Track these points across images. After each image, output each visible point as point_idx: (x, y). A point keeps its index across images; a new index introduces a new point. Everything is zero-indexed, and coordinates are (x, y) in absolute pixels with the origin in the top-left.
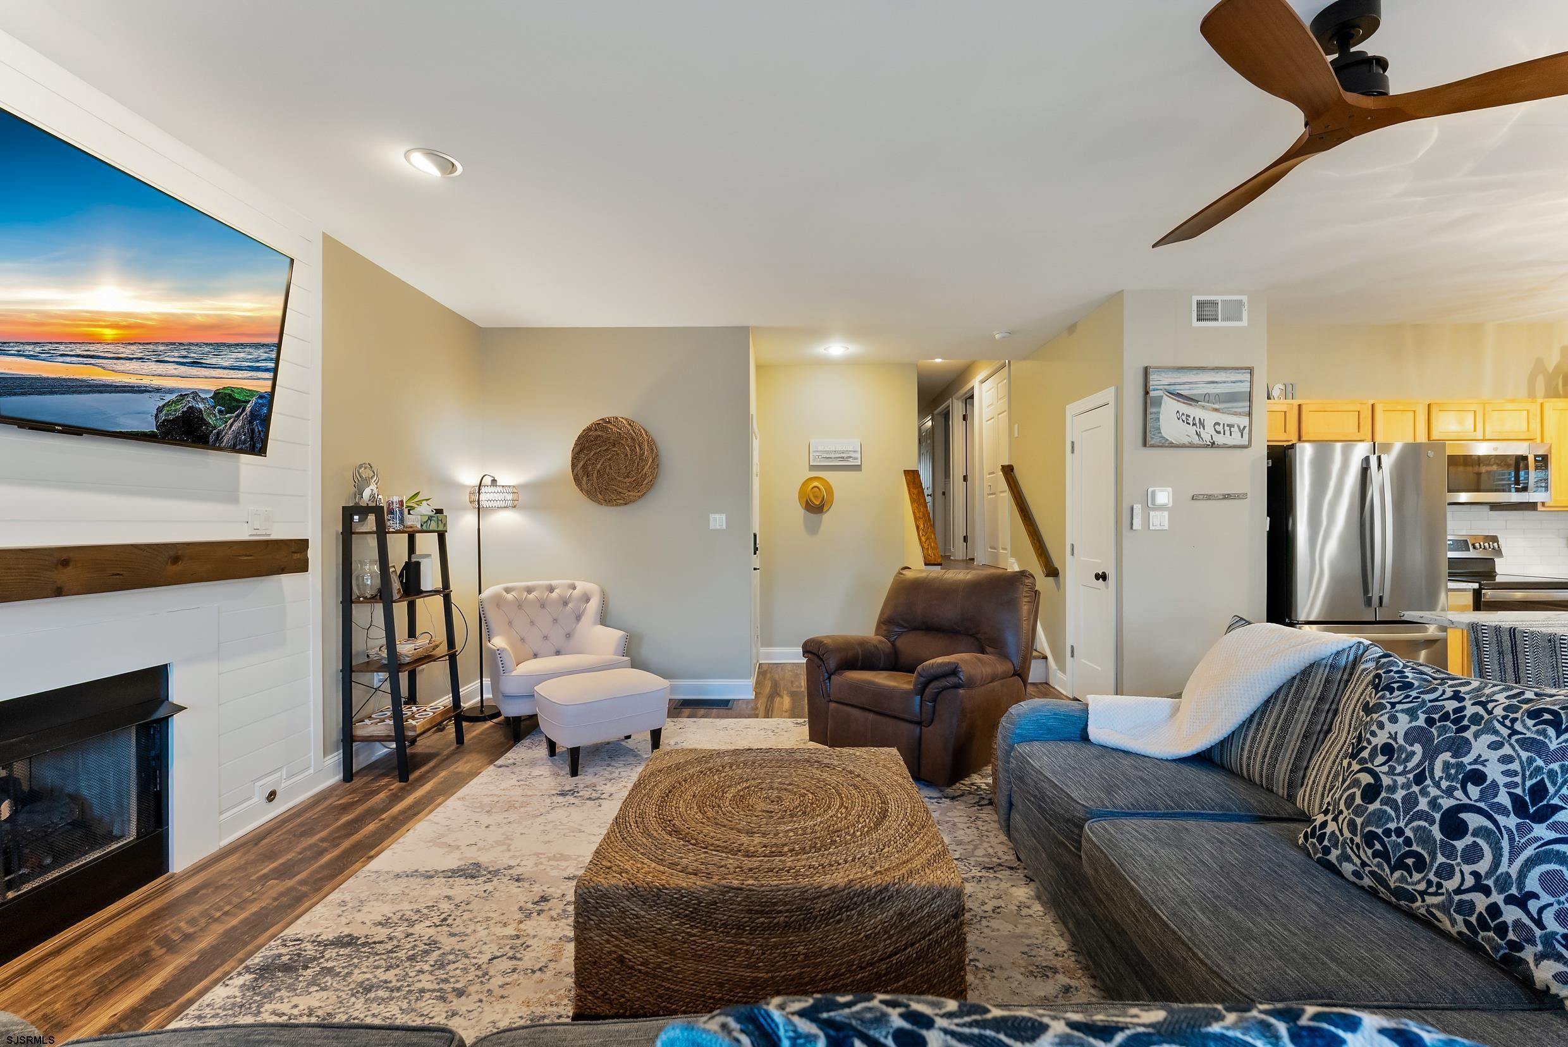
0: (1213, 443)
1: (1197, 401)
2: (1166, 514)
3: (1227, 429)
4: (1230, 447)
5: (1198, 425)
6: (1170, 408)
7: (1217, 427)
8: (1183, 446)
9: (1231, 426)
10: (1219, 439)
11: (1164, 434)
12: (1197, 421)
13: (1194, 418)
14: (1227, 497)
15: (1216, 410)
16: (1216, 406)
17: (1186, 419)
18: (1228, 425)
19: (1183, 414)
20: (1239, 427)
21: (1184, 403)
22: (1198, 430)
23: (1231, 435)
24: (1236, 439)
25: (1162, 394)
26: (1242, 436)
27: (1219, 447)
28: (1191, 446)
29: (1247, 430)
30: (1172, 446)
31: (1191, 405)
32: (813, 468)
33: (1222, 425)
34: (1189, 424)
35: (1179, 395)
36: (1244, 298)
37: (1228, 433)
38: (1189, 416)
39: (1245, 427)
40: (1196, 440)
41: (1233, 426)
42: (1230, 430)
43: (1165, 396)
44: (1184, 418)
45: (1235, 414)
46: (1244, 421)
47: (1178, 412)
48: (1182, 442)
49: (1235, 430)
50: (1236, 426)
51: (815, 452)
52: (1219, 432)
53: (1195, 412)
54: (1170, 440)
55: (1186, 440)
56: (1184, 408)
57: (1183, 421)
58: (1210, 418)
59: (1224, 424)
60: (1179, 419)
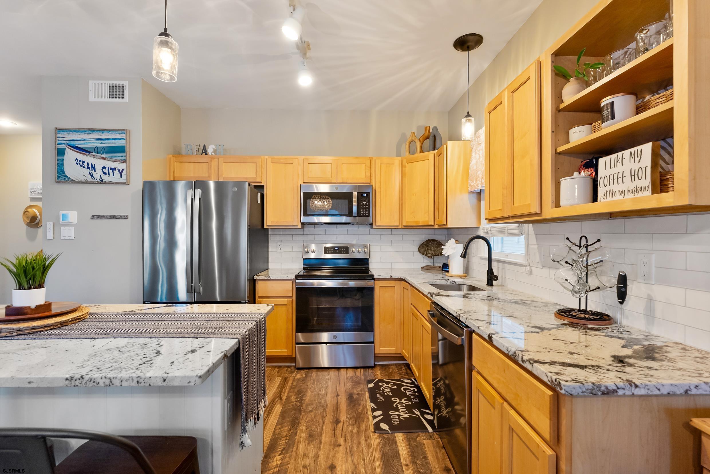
0: (102, 181)
1: (89, 152)
2: (73, 229)
3: (111, 171)
4: (113, 183)
5: (91, 168)
6: (71, 155)
7: (104, 170)
8: (81, 182)
9: (113, 169)
10: (106, 178)
11: (67, 174)
12: (90, 166)
13: (88, 164)
14: (113, 217)
15: (103, 158)
16: (103, 156)
17: (81, 164)
18: (111, 169)
19: (80, 161)
20: (119, 170)
21: (81, 153)
22: (91, 172)
23: (113, 175)
24: (117, 178)
25: (66, 147)
26: (121, 177)
27: (105, 183)
28: (86, 182)
29: (124, 173)
30: (73, 182)
31: (86, 155)
32: (32, 199)
33: (107, 169)
34: (84, 167)
35: (77, 148)
36: (126, 83)
37: (111, 174)
38: (84, 162)
39: (123, 170)
40: (89, 178)
41: (115, 169)
42: (113, 172)
43: (67, 149)
44: (81, 163)
45: (116, 161)
46: (122, 166)
47: (77, 159)
48: (80, 180)
49: (116, 172)
50: (117, 169)
51: (32, 189)
52: (105, 174)
53: (89, 159)
54: (72, 178)
55: (83, 179)
56: (81, 157)
57: (81, 166)
58: (99, 163)
59: (108, 168)
60: (77, 164)
